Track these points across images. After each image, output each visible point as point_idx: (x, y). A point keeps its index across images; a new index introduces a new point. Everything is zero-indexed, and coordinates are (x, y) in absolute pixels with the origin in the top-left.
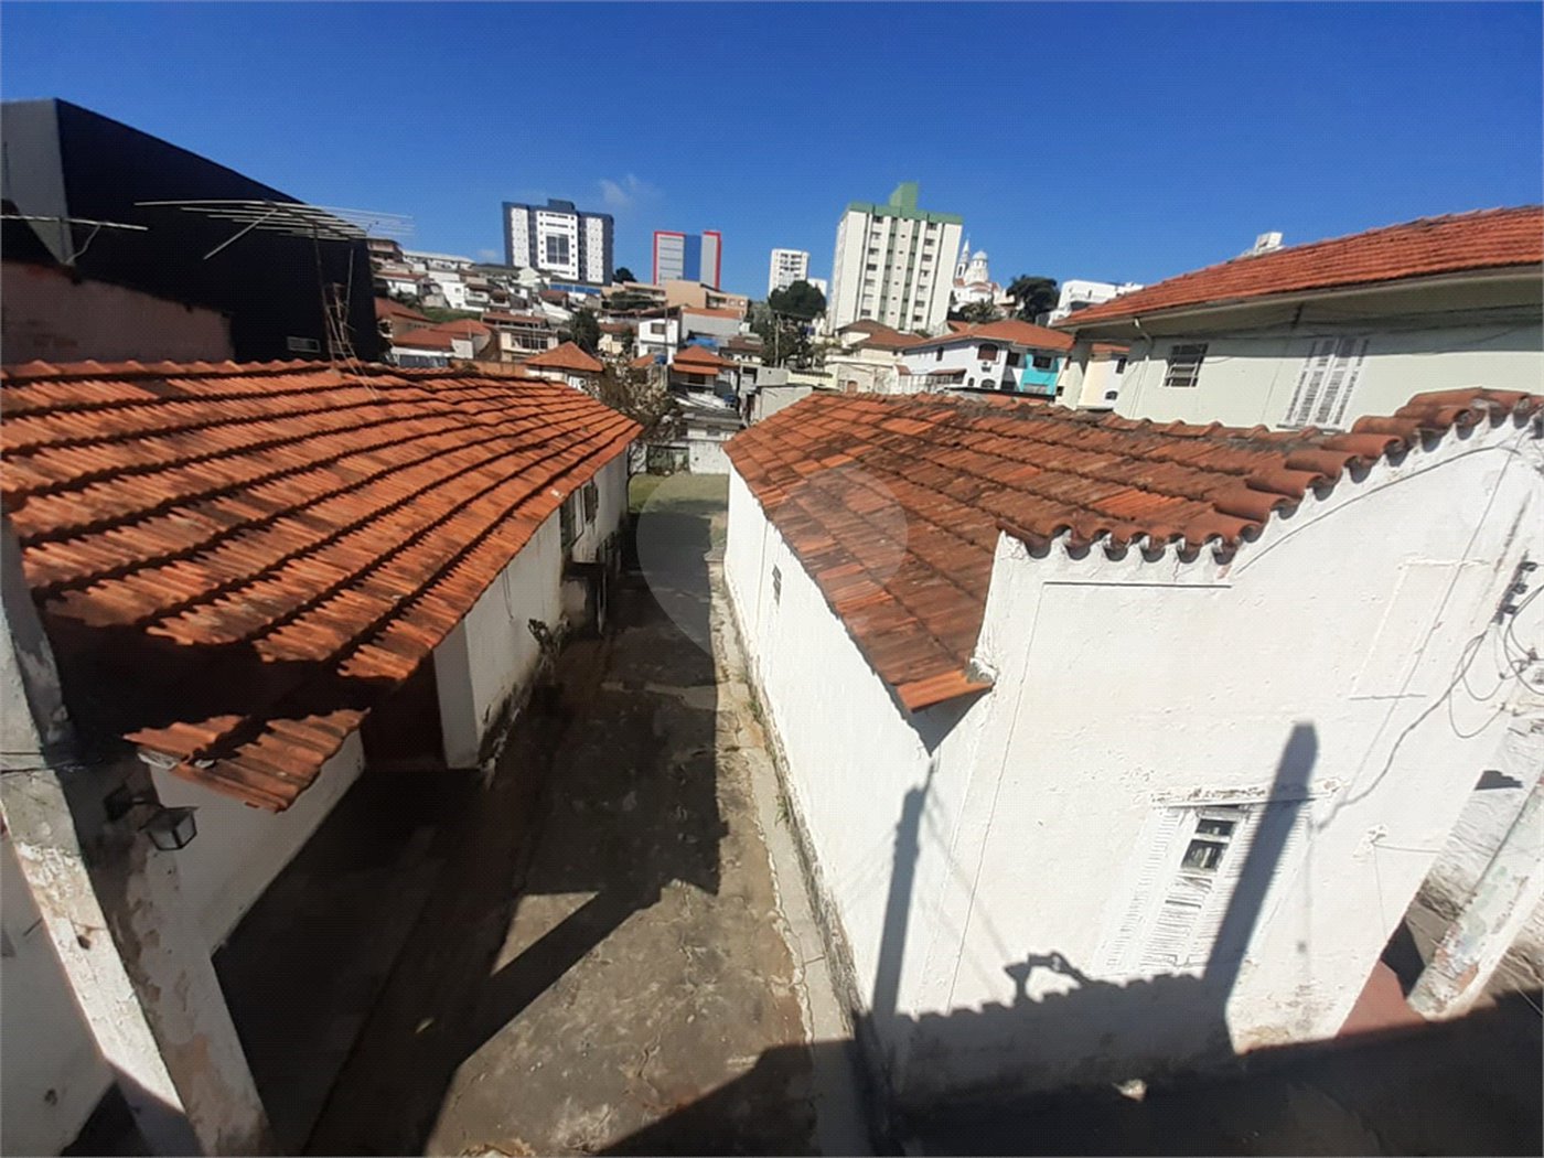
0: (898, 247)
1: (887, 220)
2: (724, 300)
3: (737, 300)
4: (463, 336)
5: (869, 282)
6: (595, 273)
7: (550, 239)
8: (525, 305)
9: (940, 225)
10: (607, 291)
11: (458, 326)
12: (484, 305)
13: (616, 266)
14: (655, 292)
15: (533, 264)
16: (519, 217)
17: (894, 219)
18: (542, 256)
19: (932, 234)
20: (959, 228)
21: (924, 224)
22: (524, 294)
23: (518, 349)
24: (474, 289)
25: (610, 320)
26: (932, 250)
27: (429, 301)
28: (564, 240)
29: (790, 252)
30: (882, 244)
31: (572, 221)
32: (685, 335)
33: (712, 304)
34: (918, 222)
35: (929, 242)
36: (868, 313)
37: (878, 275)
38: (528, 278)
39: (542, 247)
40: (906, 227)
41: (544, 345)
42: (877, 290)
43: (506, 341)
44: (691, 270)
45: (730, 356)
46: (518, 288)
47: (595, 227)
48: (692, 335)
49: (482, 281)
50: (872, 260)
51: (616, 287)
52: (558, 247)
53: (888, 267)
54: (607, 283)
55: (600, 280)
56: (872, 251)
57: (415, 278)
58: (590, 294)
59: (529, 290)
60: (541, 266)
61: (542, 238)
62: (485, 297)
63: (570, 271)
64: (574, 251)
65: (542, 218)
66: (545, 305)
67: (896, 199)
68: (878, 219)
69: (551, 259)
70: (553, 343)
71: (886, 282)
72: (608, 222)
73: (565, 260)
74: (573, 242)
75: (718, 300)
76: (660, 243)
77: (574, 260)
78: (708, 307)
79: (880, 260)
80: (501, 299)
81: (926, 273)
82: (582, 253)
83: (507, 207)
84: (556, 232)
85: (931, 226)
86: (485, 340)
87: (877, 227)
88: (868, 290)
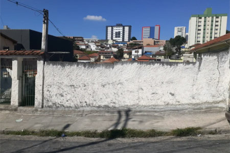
0: (207, 24)
1: (203, 18)
2: (159, 42)
3: (163, 42)
4: (93, 57)
5: (198, 34)
6: (126, 39)
7: (116, 33)
8: (108, 48)
9: (220, 17)
10: (128, 43)
11: (92, 55)
12: (99, 49)
13: (132, 37)
14: (140, 42)
15: (112, 39)
16: (110, 29)
17: (205, 18)
18: (114, 36)
19: (217, 20)
20: (226, 17)
21: (215, 17)
22: (108, 46)
23: (105, 59)
24: (97, 46)
25: (127, 50)
26: (219, 24)
27: (88, 49)
28: (119, 32)
29: (180, 27)
30: (202, 24)
31: (121, 28)
32: (144, 52)
33: (156, 44)
34: (213, 17)
35: (217, 22)
36: (199, 41)
37: (202, 32)
38: (110, 42)
39: (114, 35)
40: (209, 19)
41: (110, 57)
42: (201, 35)
43: (102, 57)
44: (152, 35)
45: (155, 56)
46: (107, 44)
47: (127, 29)
48: (146, 52)
49: (99, 44)
50: (199, 28)
51: (131, 42)
52: (118, 34)
53: (204, 29)
54: (129, 41)
55: (127, 40)
56: (199, 26)
57: (85, 45)
58: (124, 44)
59: (110, 45)
60: (114, 39)
61: (114, 32)
62: (100, 47)
63: (120, 39)
64: (121, 35)
65: (115, 28)
66: (112, 48)
67: (206, 12)
68: (200, 18)
69: (116, 37)
70: (112, 57)
71: (204, 33)
72: (130, 27)
73: (119, 37)
74: (122, 33)
75: (157, 42)
76: (144, 29)
77: (121, 37)
78: (154, 44)
79: (202, 28)
80: (103, 47)
81: (217, 30)
82: (123, 35)
83: (107, 27)
84: (117, 31)
85: (217, 17)
86: (97, 57)
87: (200, 20)
88: (199, 36)
